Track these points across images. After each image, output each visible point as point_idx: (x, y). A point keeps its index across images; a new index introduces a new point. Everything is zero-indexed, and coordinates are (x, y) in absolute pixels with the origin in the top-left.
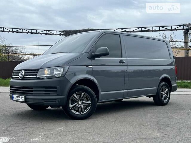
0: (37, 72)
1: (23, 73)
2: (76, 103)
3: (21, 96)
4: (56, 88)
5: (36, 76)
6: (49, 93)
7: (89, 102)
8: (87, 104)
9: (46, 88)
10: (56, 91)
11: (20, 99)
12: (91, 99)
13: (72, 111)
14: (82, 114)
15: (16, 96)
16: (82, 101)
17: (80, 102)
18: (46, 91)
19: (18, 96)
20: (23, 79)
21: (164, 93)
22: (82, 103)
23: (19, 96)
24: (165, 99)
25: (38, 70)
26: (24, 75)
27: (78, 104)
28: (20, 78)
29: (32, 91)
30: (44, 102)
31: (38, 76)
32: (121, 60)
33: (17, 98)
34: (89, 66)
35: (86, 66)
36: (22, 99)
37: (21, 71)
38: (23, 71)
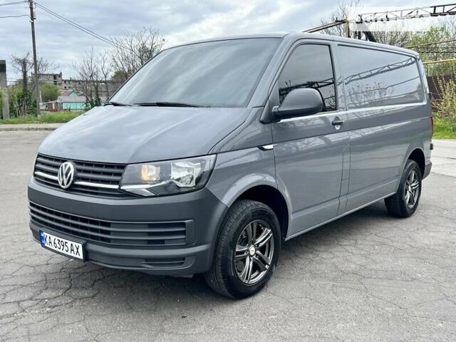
0: (120, 174)
1: (72, 172)
3: (69, 243)
4: (183, 225)
5: (116, 187)
6: (162, 242)
10: (183, 233)
11: (65, 248)
15: (53, 237)
18: (150, 234)
19: (61, 239)
20: (72, 189)
23: (64, 241)
25: (122, 166)
26: (77, 178)
28: (62, 186)
29: (108, 233)
30: (148, 267)
31: (122, 188)
32: (337, 118)
33: (58, 245)
34: (266, 147)
35: (258, 147)
36: (75, 250)
37: (64, 164)
38: (70, 164)
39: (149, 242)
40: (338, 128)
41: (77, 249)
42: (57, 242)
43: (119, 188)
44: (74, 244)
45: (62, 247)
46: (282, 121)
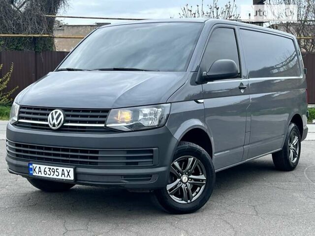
0: (105, 117)
1: (62, 116)
2: (178, 180)
3: (60, 169)
4: (152, 151)
5: (103, 125)
7: (202, 177)
8: (198, 180)
9: (128, 152)
10: (151, 157)
11: (56, 173)
12: (204, 172)
13: (171, 196)
14: (189, 201)
15: (43, 167)
16: (189, 175)
17: (185, 178)
18: (128, 158)
19: (52, 167)
20: (63, 129)
21: (292, 146)
22: (188, 179)
23: (55, 168)
24: (294, 157)
25: (107, 111)
27: (181, 181)
28: (54, 128)
29: (96, 158)
30: (125, 182)
31: (107, 126)
32: (242, 84)
33: (49, 173)
34: (199, 101)
35: (195, 100)
36: (66, 174)
37: (54, 111)
38: (59, 111)
39: (127, 163)
40: (242, 91)
41: (68, 173)
42: (47, 170)
43: (105, 126)
44: (65, 169)
45: (52, 173)
46: (208, 83)
